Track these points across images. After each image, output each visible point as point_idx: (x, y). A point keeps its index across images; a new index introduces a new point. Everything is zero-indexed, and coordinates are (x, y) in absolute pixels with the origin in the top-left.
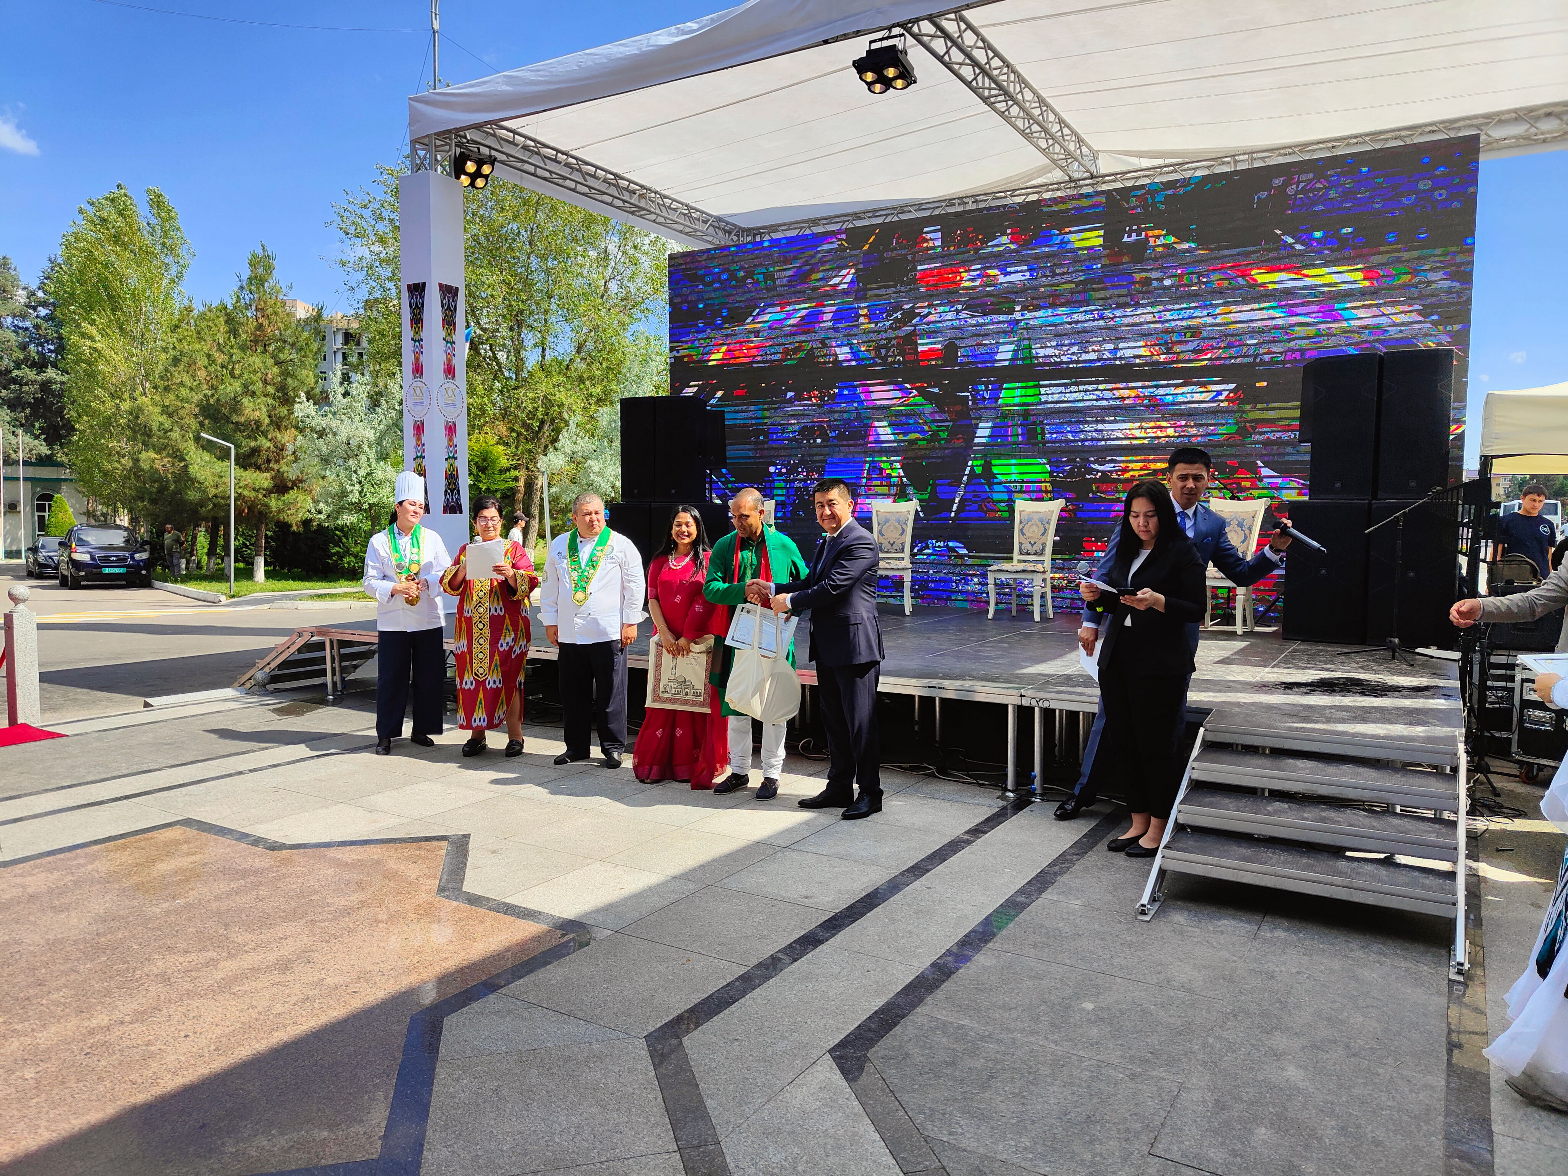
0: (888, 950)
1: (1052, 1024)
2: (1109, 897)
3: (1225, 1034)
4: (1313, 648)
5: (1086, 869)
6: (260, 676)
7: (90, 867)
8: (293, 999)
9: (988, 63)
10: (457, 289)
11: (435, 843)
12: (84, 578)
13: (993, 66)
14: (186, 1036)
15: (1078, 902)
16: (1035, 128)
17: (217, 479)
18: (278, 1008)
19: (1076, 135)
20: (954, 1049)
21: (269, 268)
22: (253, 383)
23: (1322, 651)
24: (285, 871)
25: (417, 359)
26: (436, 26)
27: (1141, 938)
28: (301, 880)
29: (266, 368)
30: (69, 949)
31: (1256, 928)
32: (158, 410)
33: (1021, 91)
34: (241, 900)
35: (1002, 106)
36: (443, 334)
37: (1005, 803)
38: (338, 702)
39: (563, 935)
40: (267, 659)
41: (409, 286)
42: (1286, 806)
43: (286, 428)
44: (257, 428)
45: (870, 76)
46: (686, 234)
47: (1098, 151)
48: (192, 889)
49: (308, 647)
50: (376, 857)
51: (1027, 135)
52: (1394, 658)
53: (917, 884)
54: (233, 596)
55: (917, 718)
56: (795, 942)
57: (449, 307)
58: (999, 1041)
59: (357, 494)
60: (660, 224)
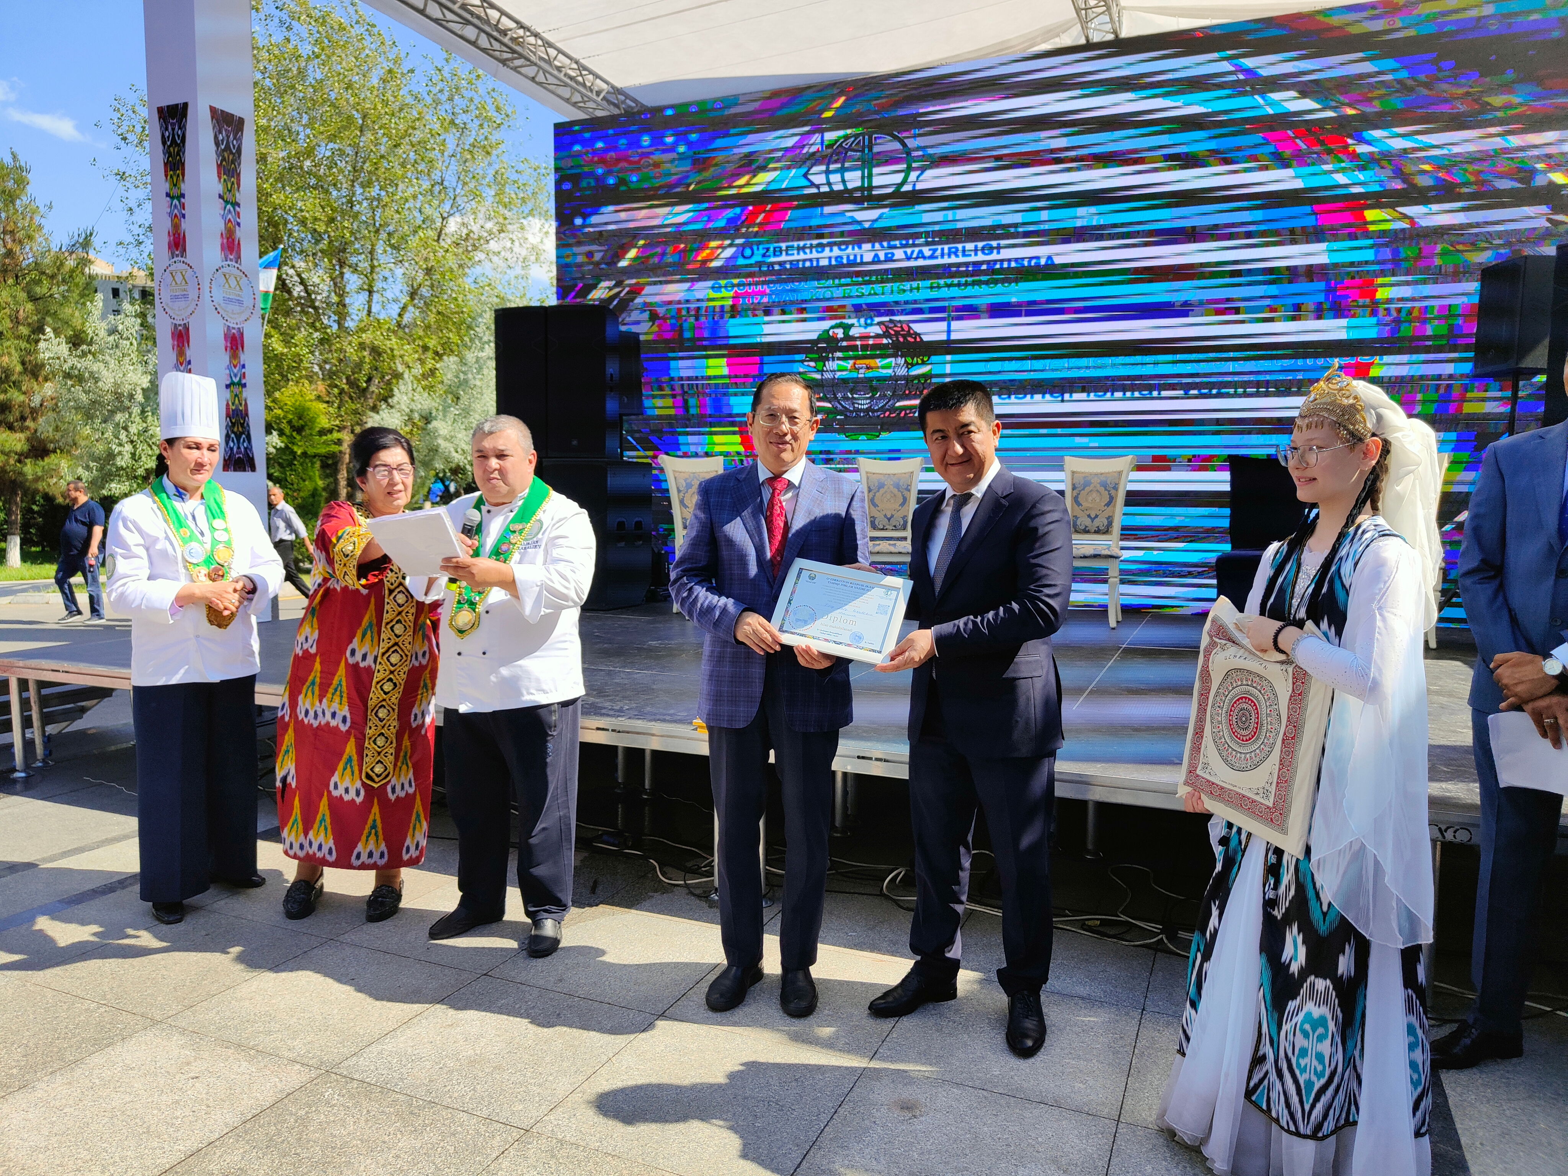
10: (241, 121)
21: (22, 182)
25: (176, 227)
36: (219, 188)
38: (34, 783)
41: (160, 110)
44: (7, 377)
46: (574, 104)
57: (227, 147)
59: (127, 456)
60: (540, 84)
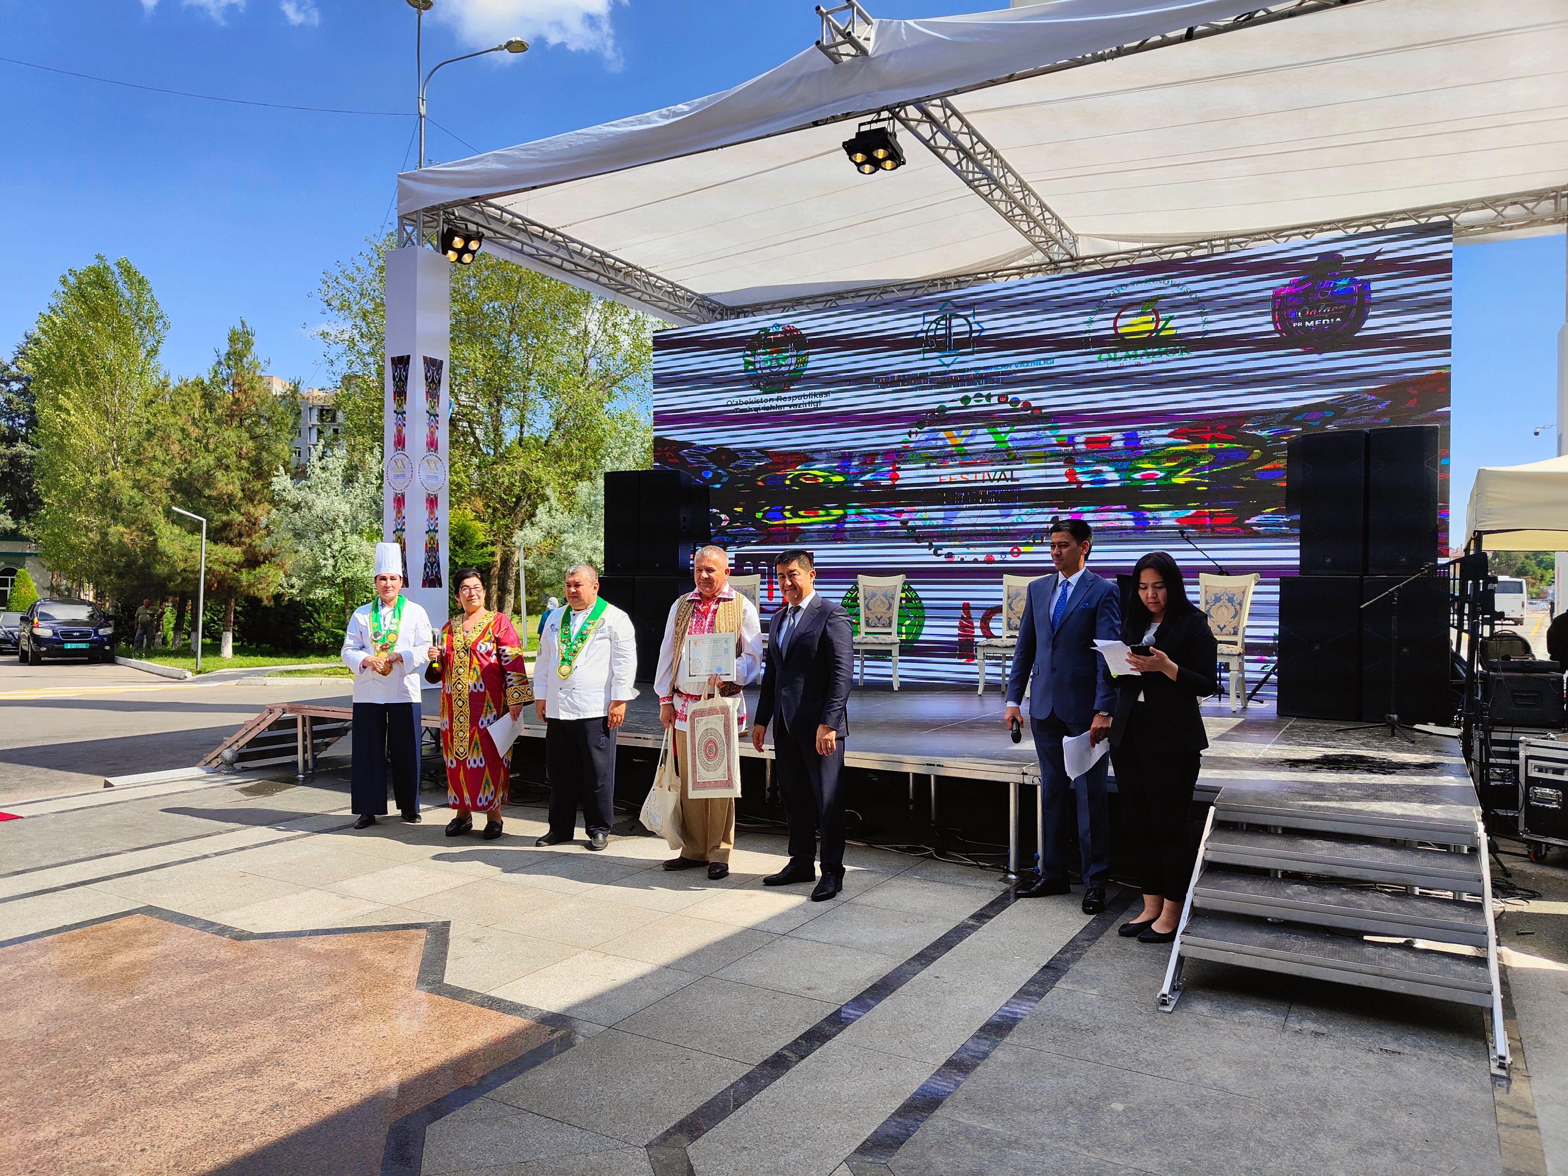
0: (899, 1046)
1: (1082, 1128)
2: (1126, 986)
3: (1266, 1137)
4: (1311, 724)
5: (1099, 956)
6: (228, 754)
7: (42, 960)
8: (261, 1107)
9: (973, 147)
10: (442, 362)
11: (413, 931)
12: (46, 654)
13: (977, 151)
14: (143, 1150)
15: (1095, 992)
16: (1017, 211)
17: (186, 553)
18: (245, 1117)
19: (1057, 218)
20: (979, 1157)
21: (248, 344)
22: (227, 457)
23: (1319, 727)
24: (253, 963)
25: (399, 432)
26: (423, 111)
27: (1165, 1031)
28: (270, 972)
29: (241, 442)
30: (15, 1052)
31: (1283, 1019)
32: (130, 483)
33: (1004, 176)
34: (205, 995)
35: (985, 190)
36: (427, 407)
37: (1008, 886)
38: (310, 780)
39: (553, 1032)
40: (236, 737)
41: (393, 359)
42: (1305, 888)
43: (260, 502)
44: (230, 501)
45: (859, 157)
46: (671, 311)
47: (1077, 235)
48: (152, 984)
49: (279, 724)
50: (350, 947)
51: (1009, 218)
52: (1393, 735)
53: (925, 974)
54: (199, 672)
55: (911, 797)
56: (800, 1037)
57: (433, 380)
58: (1027, 1147)
59: (331, 568)
60: (645, 301)
